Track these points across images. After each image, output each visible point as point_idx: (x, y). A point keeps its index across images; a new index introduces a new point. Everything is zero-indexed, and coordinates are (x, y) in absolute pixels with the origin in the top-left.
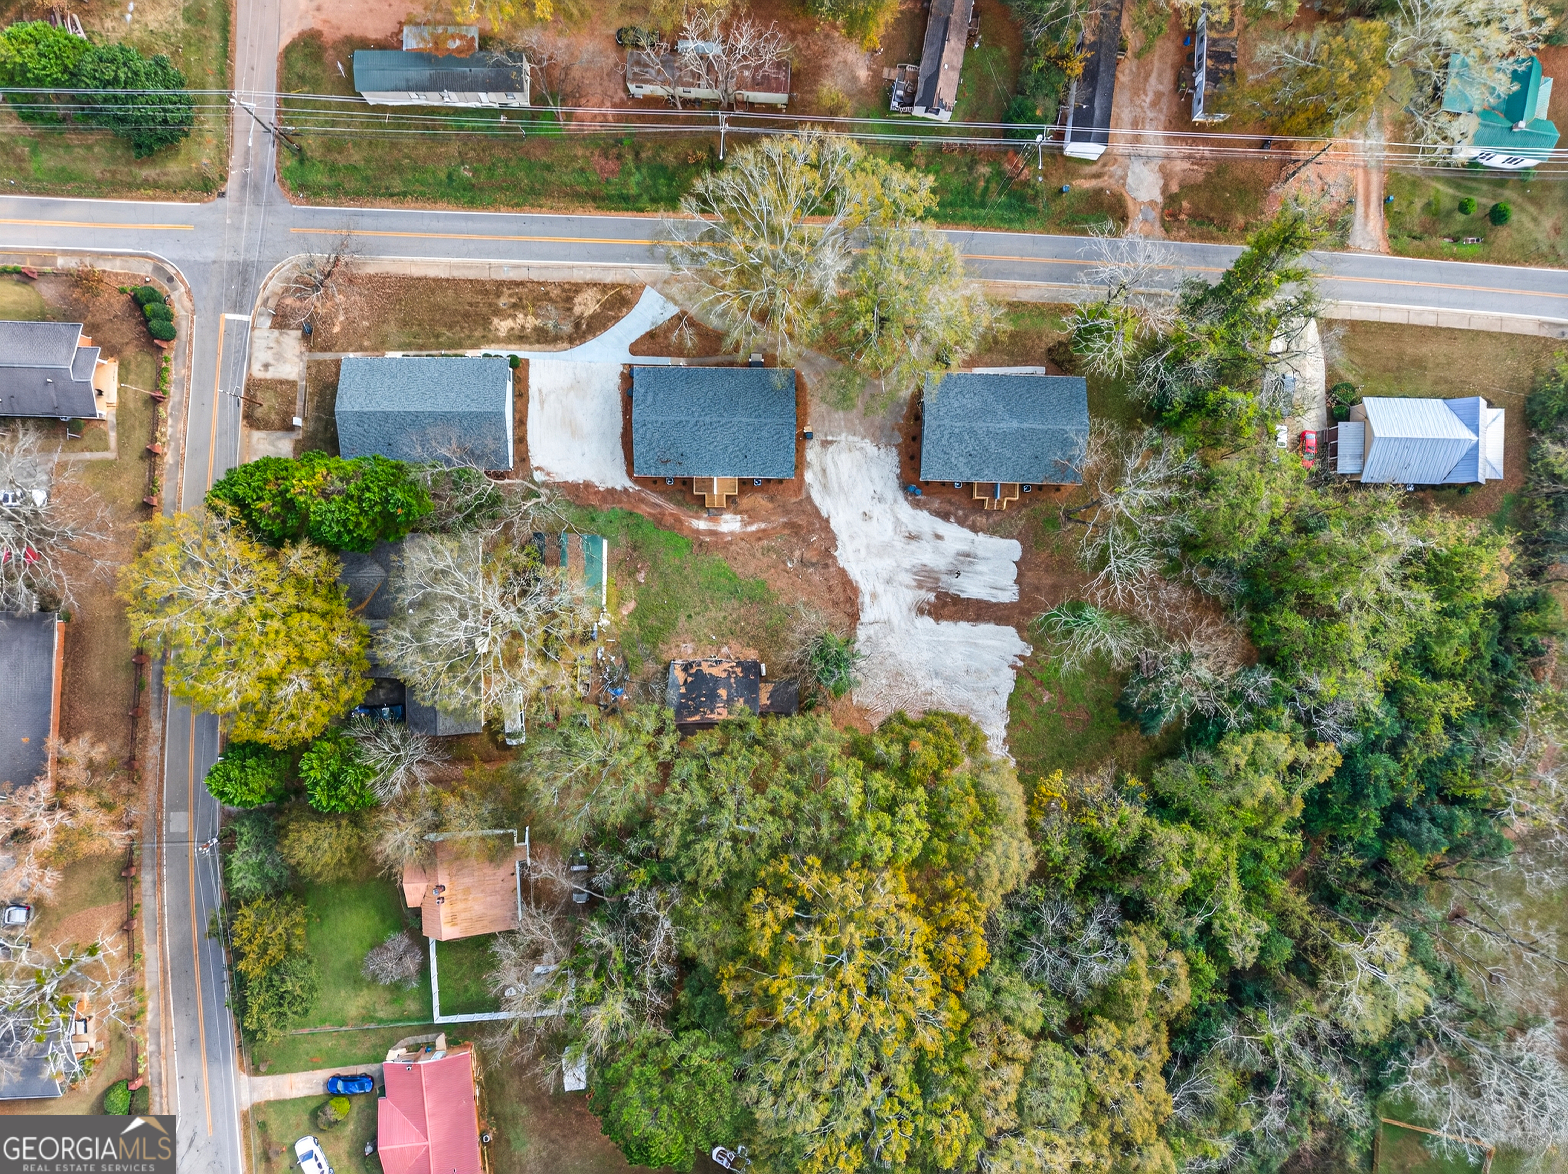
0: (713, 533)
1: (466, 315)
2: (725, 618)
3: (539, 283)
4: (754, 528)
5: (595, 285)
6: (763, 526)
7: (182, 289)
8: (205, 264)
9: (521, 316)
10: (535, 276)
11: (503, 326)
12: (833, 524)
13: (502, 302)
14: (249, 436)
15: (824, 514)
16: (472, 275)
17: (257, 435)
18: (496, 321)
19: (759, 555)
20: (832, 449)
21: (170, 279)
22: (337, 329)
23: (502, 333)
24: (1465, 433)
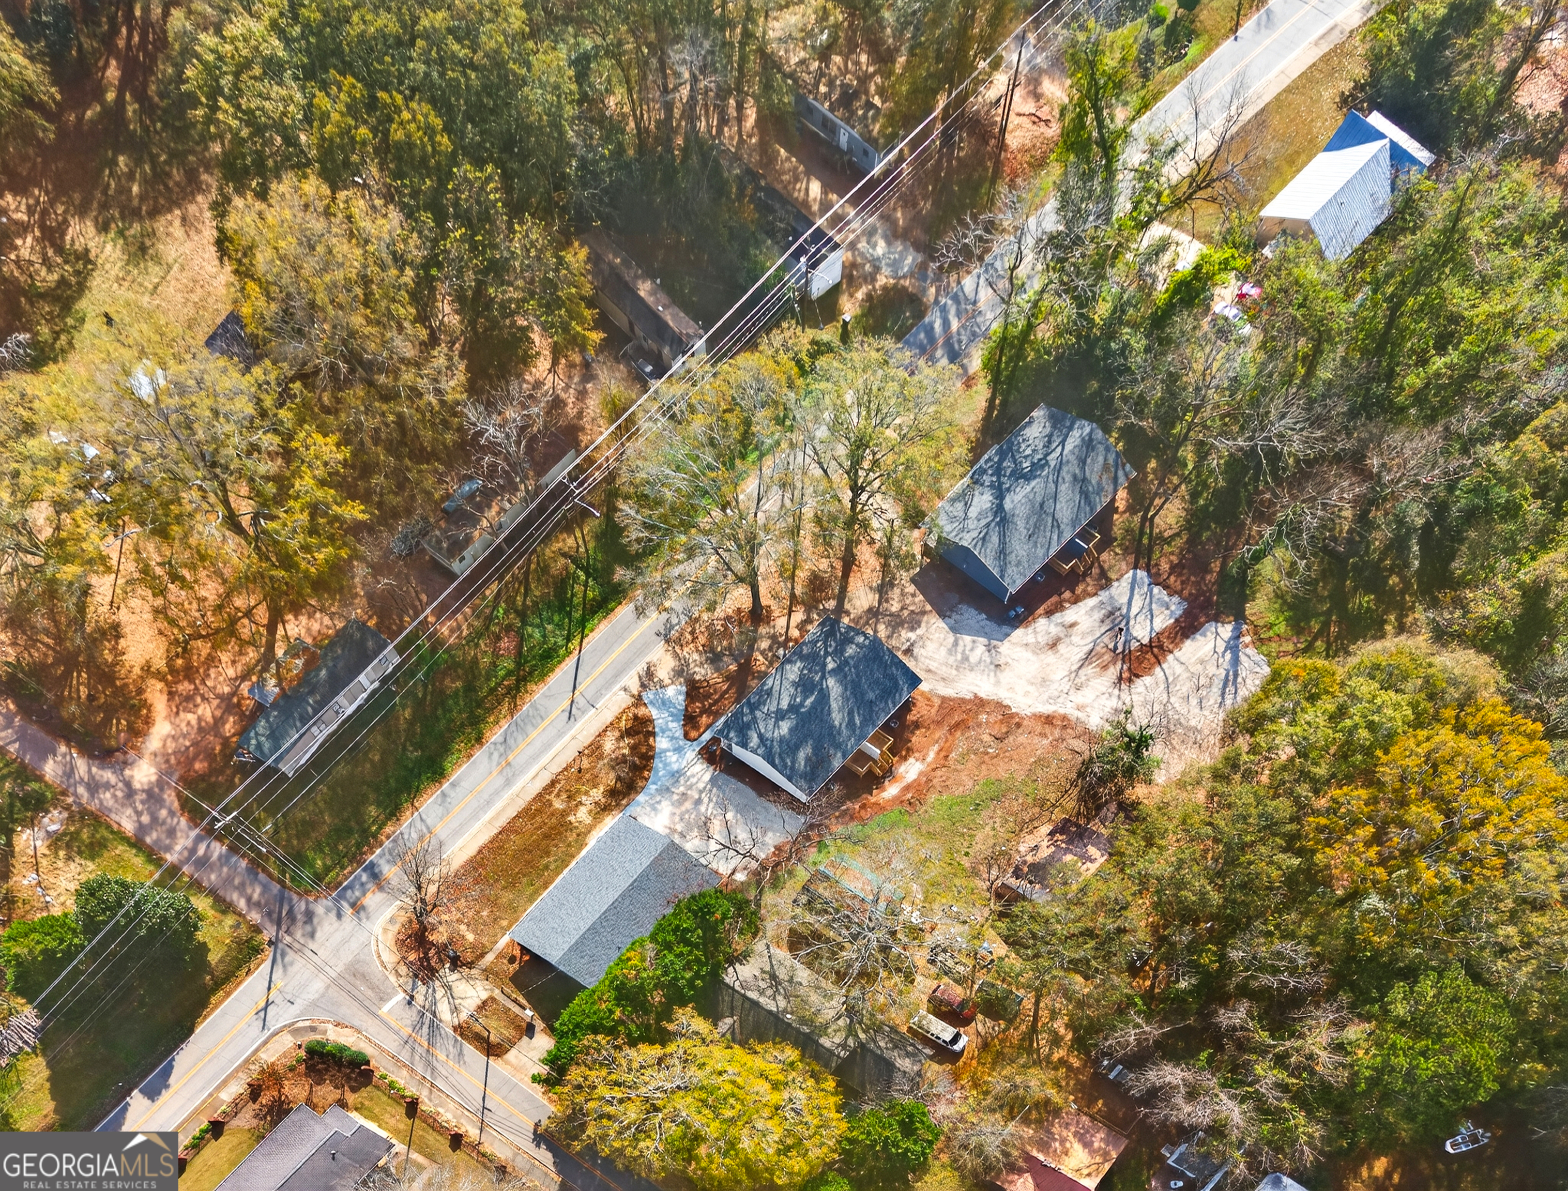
0: (907, 788)
1: (546, 836)
2: (994, 829)
3: (566, 769)
4: (931, 756)
5: (605, 731)
6: (936, 748)
7: (330, 1026)
8: (323, 996)
9: (584, 798)
10: (556, 768)
11: (582, 815)
12: (982, 695)
13: (558, 805)
14: (507, 1063)
15: (969, 696)
16: (512, 813)
17: (512, 1055)
18: (572, 818)
19: (959, 767)
20: (916, 651)
21: (313, 1029)
22: (470, 937)
23: (588, 820)
24: (1372, 148)
